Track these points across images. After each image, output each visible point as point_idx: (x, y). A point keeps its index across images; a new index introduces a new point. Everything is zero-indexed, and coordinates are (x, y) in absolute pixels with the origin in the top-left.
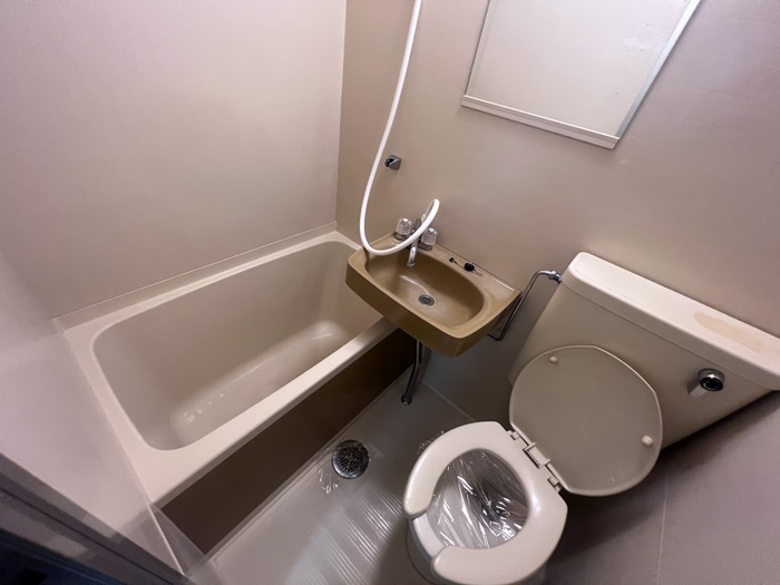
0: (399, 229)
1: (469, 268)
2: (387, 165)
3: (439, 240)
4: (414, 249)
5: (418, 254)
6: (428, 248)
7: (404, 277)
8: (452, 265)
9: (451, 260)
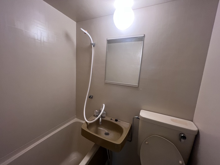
0: (95, 114)
1: (116, 120)
2: (89, 98)
3: (106, 114)
4: (100, 119)
5: (102, 120)
6: (104, 117)
7: (99, 128)
8: (112, 121)
9: (111, 119)
